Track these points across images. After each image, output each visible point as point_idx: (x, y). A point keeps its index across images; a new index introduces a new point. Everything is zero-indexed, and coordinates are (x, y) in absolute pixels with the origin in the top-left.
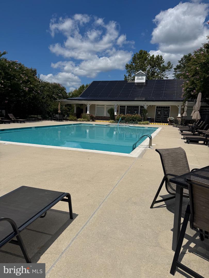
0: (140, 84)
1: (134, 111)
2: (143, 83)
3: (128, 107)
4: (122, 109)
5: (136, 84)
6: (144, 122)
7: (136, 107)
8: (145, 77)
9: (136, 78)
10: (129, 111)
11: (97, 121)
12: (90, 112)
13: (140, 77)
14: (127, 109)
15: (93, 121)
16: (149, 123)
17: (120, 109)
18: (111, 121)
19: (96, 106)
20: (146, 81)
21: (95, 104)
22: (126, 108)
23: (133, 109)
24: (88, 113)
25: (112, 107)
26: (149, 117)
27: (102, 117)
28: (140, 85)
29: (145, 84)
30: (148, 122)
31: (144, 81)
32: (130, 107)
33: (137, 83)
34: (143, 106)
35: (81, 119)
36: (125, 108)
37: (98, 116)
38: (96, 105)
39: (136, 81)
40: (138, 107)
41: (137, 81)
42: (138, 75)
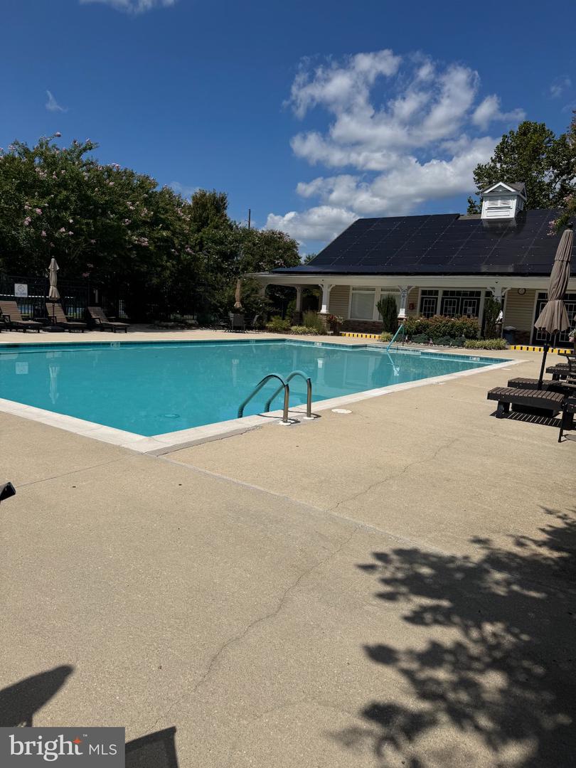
0: (500, 225)
1: (466, 305)
2: (507, 221)
3: (445, 293)
4: (427, 301)
5: (485, 225)
6: (487, 342)
7: (472, 293)
8: (513, 203)
9: (486, 204)
10: (450, 308)
11: (347, 334)
12: (329, 308)
13: (499, 203)
14: (443, 299)
15: (337, 333)
16: (507, 346)
17: (422, 298)
18: (384, 335)
19: (351, 292)
20: (520, 213)
21: (349, 286)
22: (440, 296)
23: (463, 299)
24: (324, 310)
25: (392, 293)
26: (509, 328)
27: (365, 323)
28: (498, 226)
29: (514, 224)
30: (503, 342)
31: (511, 214)
32: (453, 293)
33: (490, 221)
34: (491, 290)
35: (301, 328)
36: (437, 298)
37: (354, 321)
38: (351, 288)
39: (486, 215)
40: (479, 294)
41: (489, 214)
42: (493, 196)
